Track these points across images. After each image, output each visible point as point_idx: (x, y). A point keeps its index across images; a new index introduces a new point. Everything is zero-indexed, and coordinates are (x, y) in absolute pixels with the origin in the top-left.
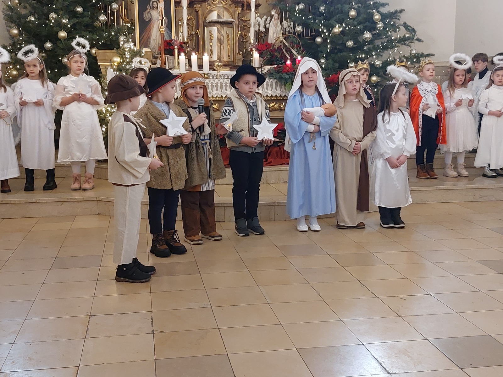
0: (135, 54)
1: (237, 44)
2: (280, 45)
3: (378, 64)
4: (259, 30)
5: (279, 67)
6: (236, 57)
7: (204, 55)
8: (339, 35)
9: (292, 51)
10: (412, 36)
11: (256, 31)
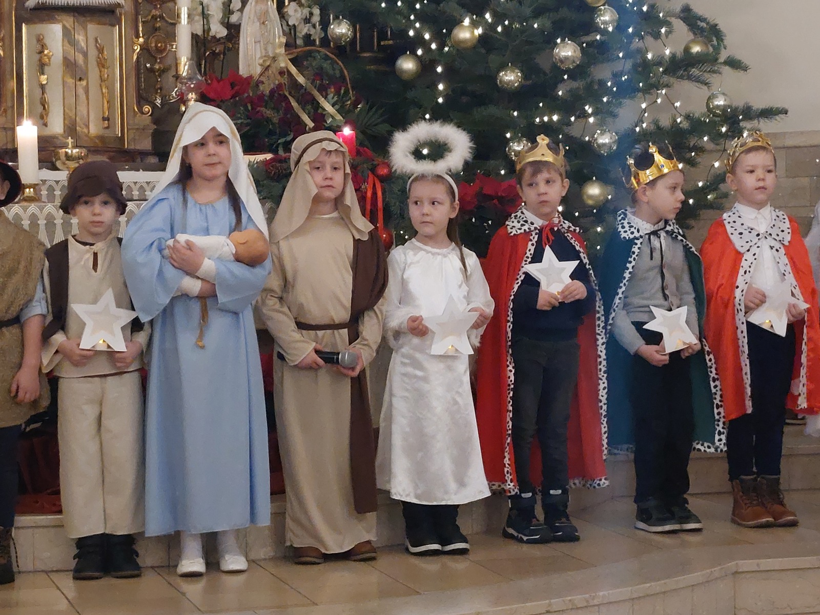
1: (133, 80)
2: (277, 82)
3: (604, 145)
4: (207, 31)
6: (131, 121)
9: (319, 104)
10: (711, 49)
11: (197, 35)
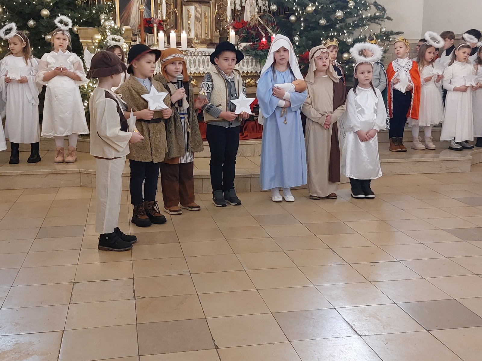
0: (115, 32)
1: (214, 23)
2: (255, 23)
3: (349, 42)
4: (235, 8)
5: (255, 45)
6: (213, 34)
7: (182, 33)
8: (312, 13)
9: (267, 29)
10: (382, 14)
11: (232, 9)
